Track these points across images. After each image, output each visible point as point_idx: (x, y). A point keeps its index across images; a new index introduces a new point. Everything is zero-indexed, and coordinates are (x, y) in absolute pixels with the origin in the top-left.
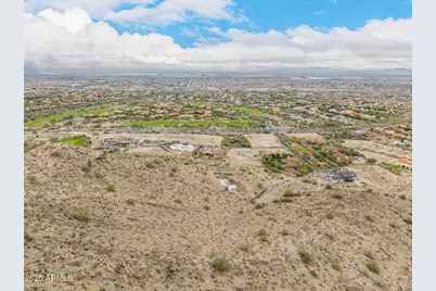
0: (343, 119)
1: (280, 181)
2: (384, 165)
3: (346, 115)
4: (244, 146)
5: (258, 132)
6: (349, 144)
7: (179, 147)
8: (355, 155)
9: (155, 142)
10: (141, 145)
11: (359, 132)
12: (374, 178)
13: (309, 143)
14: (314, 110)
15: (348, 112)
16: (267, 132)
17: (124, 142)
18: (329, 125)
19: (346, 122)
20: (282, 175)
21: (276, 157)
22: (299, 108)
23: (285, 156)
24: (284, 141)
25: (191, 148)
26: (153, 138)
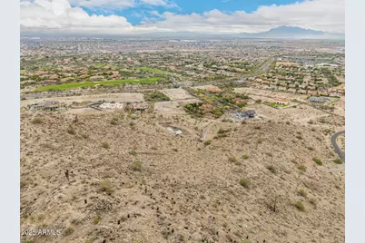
0: (224, 73)
1: (207, 123)
2: (266, 103)
3: (226, 70)
4: (164, 100)
5: (169, 87)
6: (238, 90)
7: (108, 105)
8: (246, 98)
9: (83, 103)
10: (70, 106)
11: (240, 81)
12: (264, 112)
13: (211, 92)
14: (201, 67)
15: (226, 67)
16: (176, 87)
17: (52, 106)
18: (218, 78)
19: (228, 75)
20: (205, 119)
21: (194, 105)
22: (190, 66)
23: (201, 105)
24: (192, 93)
25: (120, 106)
26: (79, 99)
